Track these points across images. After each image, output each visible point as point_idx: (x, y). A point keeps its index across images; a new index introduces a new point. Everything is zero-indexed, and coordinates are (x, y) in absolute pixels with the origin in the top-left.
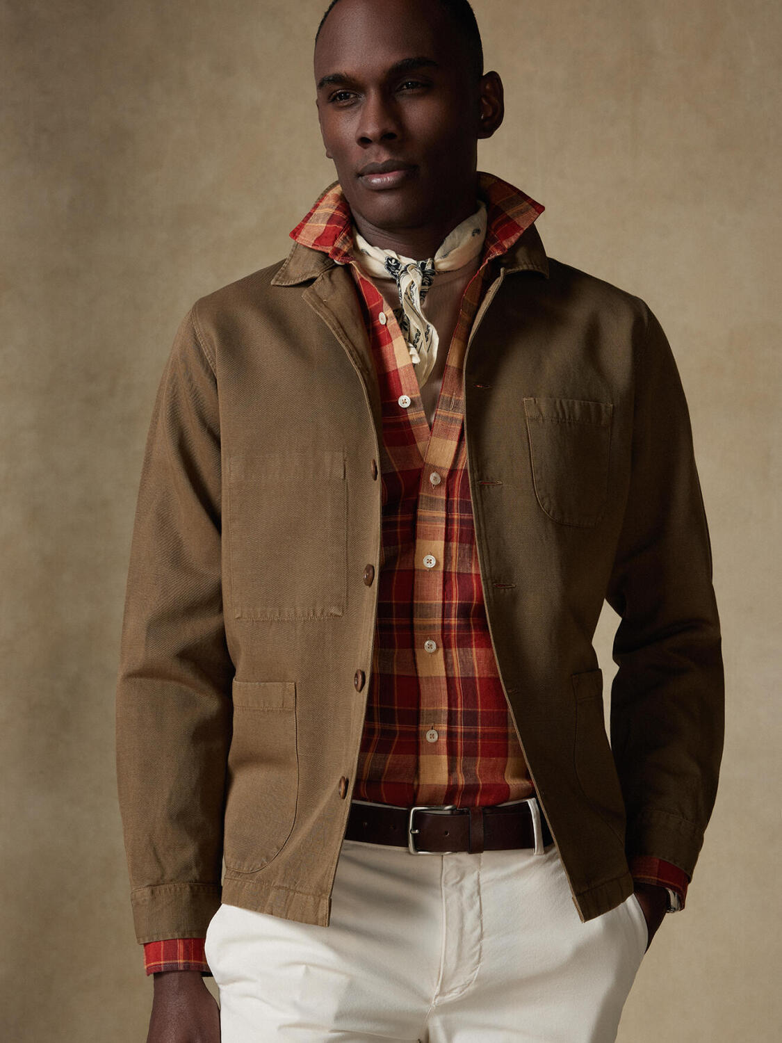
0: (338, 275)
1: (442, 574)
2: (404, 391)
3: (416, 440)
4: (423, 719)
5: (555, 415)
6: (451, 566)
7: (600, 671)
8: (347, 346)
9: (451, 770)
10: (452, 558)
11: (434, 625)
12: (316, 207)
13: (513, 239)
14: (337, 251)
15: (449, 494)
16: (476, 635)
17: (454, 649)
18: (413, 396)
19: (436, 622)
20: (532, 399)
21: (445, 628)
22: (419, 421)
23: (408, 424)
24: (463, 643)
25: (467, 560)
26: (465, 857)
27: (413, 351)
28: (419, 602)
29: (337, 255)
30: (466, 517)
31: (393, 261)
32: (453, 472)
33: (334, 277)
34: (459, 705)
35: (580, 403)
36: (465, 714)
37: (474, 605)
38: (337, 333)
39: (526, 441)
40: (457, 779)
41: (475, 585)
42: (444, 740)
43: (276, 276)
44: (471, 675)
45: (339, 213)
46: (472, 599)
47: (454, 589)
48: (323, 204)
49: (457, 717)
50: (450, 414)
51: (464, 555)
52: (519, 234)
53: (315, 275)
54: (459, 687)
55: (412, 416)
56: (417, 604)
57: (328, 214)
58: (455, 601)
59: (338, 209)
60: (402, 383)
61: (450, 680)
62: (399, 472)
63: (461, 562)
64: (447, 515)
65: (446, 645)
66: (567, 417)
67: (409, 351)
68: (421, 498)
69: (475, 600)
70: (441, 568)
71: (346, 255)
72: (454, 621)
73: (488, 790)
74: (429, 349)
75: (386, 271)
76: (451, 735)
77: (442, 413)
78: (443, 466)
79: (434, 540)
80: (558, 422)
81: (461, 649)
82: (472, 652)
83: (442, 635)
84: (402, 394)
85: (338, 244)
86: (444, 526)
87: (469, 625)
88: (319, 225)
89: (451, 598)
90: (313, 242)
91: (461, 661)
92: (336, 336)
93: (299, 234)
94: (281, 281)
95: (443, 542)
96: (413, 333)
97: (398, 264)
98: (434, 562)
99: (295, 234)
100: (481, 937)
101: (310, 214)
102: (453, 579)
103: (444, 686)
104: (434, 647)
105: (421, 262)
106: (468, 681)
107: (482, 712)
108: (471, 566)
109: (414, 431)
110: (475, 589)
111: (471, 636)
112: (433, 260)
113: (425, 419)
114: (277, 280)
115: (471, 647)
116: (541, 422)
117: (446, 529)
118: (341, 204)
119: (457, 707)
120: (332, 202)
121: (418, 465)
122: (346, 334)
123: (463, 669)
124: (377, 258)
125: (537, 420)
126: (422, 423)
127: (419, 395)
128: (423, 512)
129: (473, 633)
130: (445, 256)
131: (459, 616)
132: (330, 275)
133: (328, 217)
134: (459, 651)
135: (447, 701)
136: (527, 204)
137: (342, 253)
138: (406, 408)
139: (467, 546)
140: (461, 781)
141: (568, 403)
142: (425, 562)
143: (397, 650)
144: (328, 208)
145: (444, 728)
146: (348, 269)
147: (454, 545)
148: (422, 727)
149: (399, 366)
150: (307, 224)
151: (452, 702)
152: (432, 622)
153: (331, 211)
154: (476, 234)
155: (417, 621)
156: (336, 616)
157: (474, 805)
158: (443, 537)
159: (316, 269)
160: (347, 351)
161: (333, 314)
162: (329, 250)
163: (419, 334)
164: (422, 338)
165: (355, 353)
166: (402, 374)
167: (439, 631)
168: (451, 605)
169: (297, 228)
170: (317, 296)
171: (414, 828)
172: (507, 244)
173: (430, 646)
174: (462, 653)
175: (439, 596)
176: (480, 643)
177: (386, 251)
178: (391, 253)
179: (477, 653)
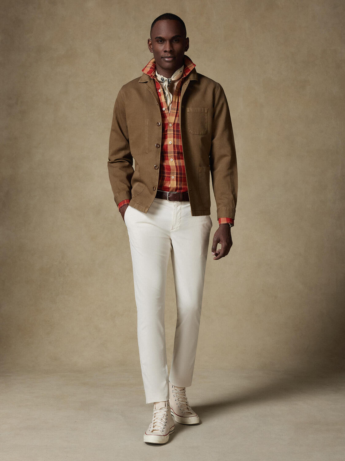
0: (152, 80)
2: (164, 107)
3: (167, 117)
4: (171, 174)
5: (193, 111)
9: (177, 184)
10: (175, 142)
12: (148, 64)
15: (174, 128)
17: (177, 160)
19: (173, 155)
20: (189, 108)
22: (166, 113)
26: (179, 203)
28: (169, 151)
30: (178, 133)
32: (174, 123)
36: (180, 173)
37: (180, 152)
40: (178, 186)
41: (180, 147)
42: (175, 178)
43: (139, 80)
45: (153, 67)
47: (176, 148)
49: (178, 174)
50: (173, 111)
51: (177, 141)
52: (190, 72)
53: (148, 81)
54: (178, 168)
57: (150, 67)
58: (176, 151)
59: (153, 65)
60: (164, 105)
61: (176, 166)
62: (163, 124)
63: (177, 143)
64: (173, 133)
65: (175, 159)
66: (196, 112)
68: (168, 129)
69: (180, 150)
70: (173, 144)
72: (176, 155)
73: (184, 188)
75: (161, 80)
76: (177, 177)
78: (172, 122)
79: (171, 138)
80: (194, 113)
83: (174, 157)
85: (152, 74)
87: (179, 155)
88: (148, 69)
90: (147, 73)
91: (178, 162)
94: (141, 81)
96: (166, 95)
97: (164, 79)
98: (171, 143)
99: (143, 70)
100: (181, 218)
101: (146, 66)
102: (175, 146)
104: (172, 160)
105: (168, 79)
106: (180, 167)
107: (183, 173)
108: (180, 143)
109: (166, 115)
111: (180, 158)
112: (171, 78)
115: (180, 160)
116: (190, 113)
117: (173, 136)
119: (178, 172)
120: (151, 64)
121: (167, 122)
123: (179, 164)
124: (159, 77)
126: (168, 113)
127: (167, 107)
128: (169, 132)
130: (173, 77)
131: (177, 154)
132: (150, 81)
136: (192, 64)
137: (153, 76)
138: (164, 111)
139: (178, 139)
140: (179, 187)
141: (197, 109)
142: (169, 143)
143: (165, 161)
144: (150, 65)
145: (175, 176)
146: (154, 80)
147: (175, 139)
148: (171, 176)
150: (146, 68)
151: (177, 170)
152: (171, 155)
153: (151, 66)
154: (181, 72)
155: (169, 155)
157: (181, 192)
158: (173, 138)
159: (148, 79)
161: (152, 90)
162: (150, 75)
163: (168, 95)
166: (163, 103)
170: (148, 85)
171: (169, 196)
172: (187, 74)
175: (173, 149)
176: (182, 159)
177: (161, 76)
178: (162, 77)
179: (182, 161)
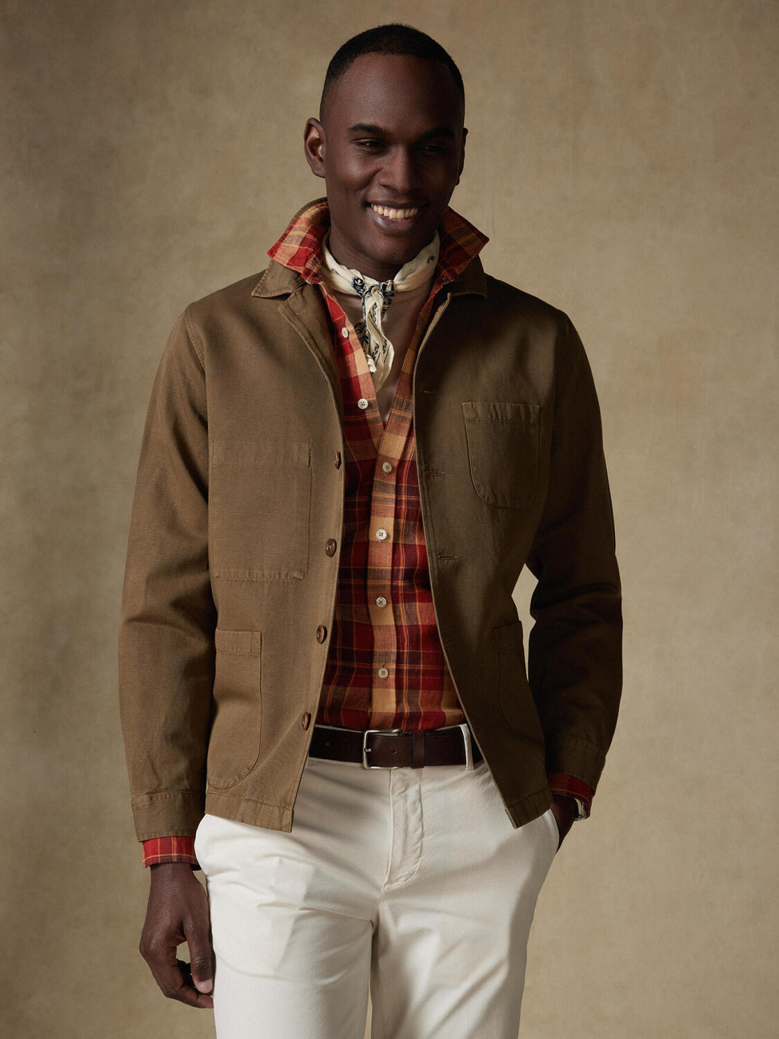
0: (308, 292)
1: (391, 545)
2: (363, 394)
3: (372, 435)
4: (376, 657)
5: (489, 416)
6: (399, 539)
7: (520, 622)
8: (317, 355)
9: (399, 701)
10: (400, 532)
11: (385, 585)
12: (290, 228)
13: (463, 267)
14: (308, 272)
15: (398, 480)
16: (419, 594)
17: (401, 604)
18: (370, 399)
19: (387, 583)
20: (470, 403)
21: (394, 588)
22: (375, 420)
23: (366, 422)
24: (409, 598)
25: (412, 533)
26: (409, 772)
27: (371, 361)
28: (372, 567)
29: (307, 275)
30: (412, 499)
31: (359, 281)
32: (402, 462)
33: (305, 293)
34: (406, 648)
35: (512, 405)
36: (410, 654)
37: (416, 570)
38: (309, 343)
39: (464, 438)
40: (403, 708)
41: (418, 554)
42: (393, 676)
43: (256, 288)
44: (415, 623)
45: (311, 237)
46: (416, 566)
47: (402, 558)
48: (296, 226)
49: (403, 658)
50: (403, 414)
51: (409, 530)
53: (290, 291)
54: (406, 633)
55: (370, 416)
56: (370, 569)
57: (299, 236)
58: (402, 568)
60: (362, 388)
61: (398, 628)
62: (358, 462)
63: (407, 536)
64: (396, 497)
65: (395, 601)
66: (500, 418)
67: (367, 361)
68: (375, 483)
69: (418, 566)
70: (391, 541)
71: (315, 275)
72: (400, 583)
73: (428, 716)
74: (386, 360)
75: (353, 289)
76: (399, 672)
77: (395, 413)
78: (394, 457)
79: (385, 516)
80: (492, 421)
81: (407, 604)
82: (416, 606)
83: (392, 594)
84: (361, 398)
85: (309, 265)
86: (394, 506)
87: (413, 585)
88: (292, 246)
89: (399, 565)
90: (288, 261)
91: (407, 613)
92: (308, 346)
93: (276, 252)
94: (261, 293)
95: (393, 519)
96: (373, 346)
97: (363, 285)
98: (385, 535)
99: (272, 252)
100: (422, 835)
101: (285, 235)
102: (401, 549)
103: (394, 632)
104: (385, 603)
105: (382, 283)
106: (413, 629)
107: (423, 653)
108: (415, 539)
109: (370, 429)
110: (418, 556)
111: (415, 593)
112: (393, 282)
113: (380, 419)
114: (256, 292)
115: (415, 602)
116: (477, 422)
117: (396, 508)
118: (312, 228)
119: (403, 649)
120: (304, 225)
121: (373, 456)
122: (316, 344)
123: (409, 619)
124: (344, 277)
125: (474, 420)
126: (378, 422)
127: (375, 398)
128: (377, 494)
129: (417, 592)
130: (403, 279)
131: (405, 579)
132: (302, 291)
133: (301, 240)
134: (405, 605)
135: (396, 645)
136: (474, 235)
137: (312, 273)
138: (364, 410)
139: (413, 523)
140: (407, 710)
141: (500, 406)
142: (378, 535)
143: (354, 606)
144: (301, 231)
145: (393, 666)
146: (317, 288)
147: (402, 521)
148: (375, 665)
149: (359, 374)
150: (283, 244)
151: (400, 645)
152: (384, 583)
153: (303, 234)
155: (370, 583)
156: (298, 579)
157: (417, 729)
158: (393, 515)
159: (290, 286)
160: (317, 359)
161: (305, 326)
162: (301, 270)
163: (377, 347)
164: (380, 350)
165: (324, 362)
166: (361, 380)
167: (388, 590)
168: (399, 570)
169: (273, 247)
170: (291, 309)
171: (367, 747)
173: (382, 601)
174: (407, 607)
175: (389, 563)
176: (426, 598)
177: (353, 271)
178: (357, 273)
179: (419, 606)
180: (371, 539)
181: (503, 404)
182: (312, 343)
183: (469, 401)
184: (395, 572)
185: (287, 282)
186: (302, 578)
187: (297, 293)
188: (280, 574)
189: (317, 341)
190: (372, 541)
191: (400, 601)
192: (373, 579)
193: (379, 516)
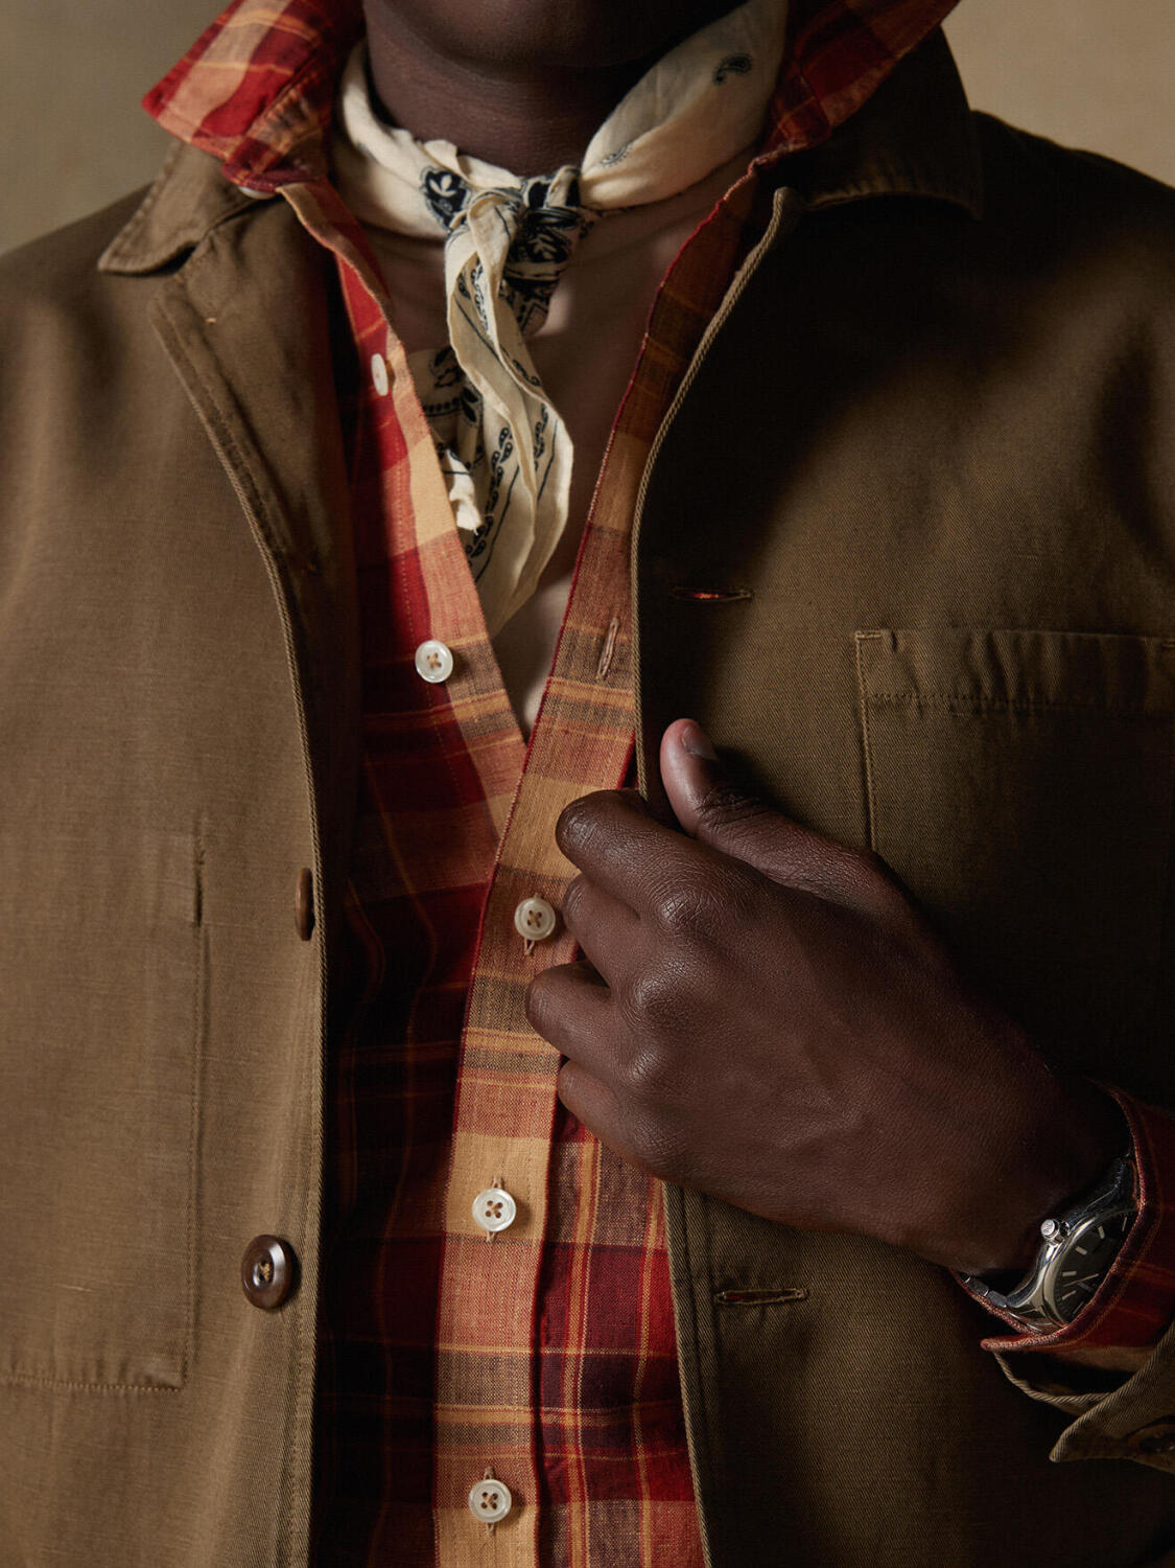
1: (535, 1253)
2: (436, 624)
3: (486, 789)
5: (965, 688)
6: (573, 1225)
8: (246, 479)
10: (577, 1196)
11: (508, 1427)
13: (856, 93)
14: (254, 154)
16: (652, 1464)
17: (575, 1506)
18: (463, 642)
19: (510, 1418)
20: (885, 633)
21: (544, 1438)
22: (491, 727)
23: (452, 733)
24: (609, 1485)
25: (632, 1198)
27: (464, 485)
28: (457, 1345)
29: (248, 167)
31: (446, 181)
33: (252, 241)
35: (1064, 643)
37: (642, 1363)
38: (222, 434)
39: (854, 783)
41: (646, 1291)
43: (116, 241)
46: (634, 1342)
47: (575, 1308)
50: (596, 694)
51: (623, 1183)
52: (877, 74)
53: (194, 235)
55: (465, 706)
56: (448, 1353)
57: (254, 28)
58: (575, 1350)
59: (292, 9)
60: (432, 598)
62: (421, 898)
63: (611, 1207)
65: (550, 1498)
66: (1012, 694)
67: (449, 488)
68: (477, 988)
69: (644, 1343)
70: (536, 1233)
71: (283, 164)
72: (570, 1417)
77: (566, 691)
79: (514, 1133)
80: (977, 711)
81: (600, 1505)
82: (638, 1512)
83: (535, 1463)
84: (428, 638)
85: (261, 130)
86: (552, 1090)
87: (626, 1430)
88: (227, 69)
89: (562, 1340)
90: (198, 123)
91: (599, 1548)
92: (215, 443)
93: (171, 96)
94: (125, 257)
95: (545, 1144)
96: (494, 427)
97: (459, 189)
98: (508, 1217)
102: (577, 1270)
104: (505, 1505)
105: (532, 182)
108: (646, 1221)
109: (475, 759)
110: (645, 1305)
111: (633, 1467)
112: (577, 172)
113: (511, 719)
114: (115, 254)
115: (638, 1497)
116: (912, 713)
121: (479, 873)
122: (252, 434)
125: (900, 706)
126: (501, 732)
127: (483, 636)
128: (482, 1035)
129: (641, 1457)
130: (615, 156)
131: (589, 1398)
132: (240, 232)
133: (256, 40)
134: (594, 1515)
137: (268, 157)
138: (443, 683)
141: (1016, 646)
144: (263, 8)
147: (587, 1153)
149: (421, 542)
150: (201, 64)
152: (497, 1418)
153: (271, 18)
154: (731, 77)
155: (453, 1413)
156: (164, 1386)
158: (549, 1127)
159: (199, 216)
160: (241, 494)
162: (229, 149)
163: (505, 428)
165: (270, 504)
166: (429, 564)
167: (522, 1445)
168: (559, 1362)
169: (166, 78)
170: (187, 304)
172: (833, 110)
173: (487, 1500)
175: (522, 1330)
176: (670, 1487)
177: (430, 146)
178: (444, 154)
179: (654, 1516)
180: (452, 1226)
181: (1027, 636)
182: (235, 430)
183: (884, 625)
184: (546, 1367)
185: (192, 204)
186: (175, 1379)
187: (218, 241)
188: (101, 1364)
189: (260, 421)
190: (459, 1237)
191: (575, 1496)
192: (459, 1398)
193: (487, 1129)
